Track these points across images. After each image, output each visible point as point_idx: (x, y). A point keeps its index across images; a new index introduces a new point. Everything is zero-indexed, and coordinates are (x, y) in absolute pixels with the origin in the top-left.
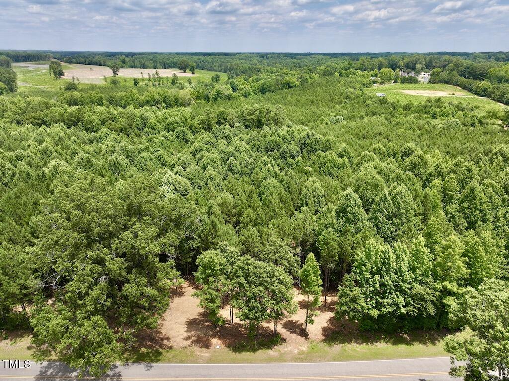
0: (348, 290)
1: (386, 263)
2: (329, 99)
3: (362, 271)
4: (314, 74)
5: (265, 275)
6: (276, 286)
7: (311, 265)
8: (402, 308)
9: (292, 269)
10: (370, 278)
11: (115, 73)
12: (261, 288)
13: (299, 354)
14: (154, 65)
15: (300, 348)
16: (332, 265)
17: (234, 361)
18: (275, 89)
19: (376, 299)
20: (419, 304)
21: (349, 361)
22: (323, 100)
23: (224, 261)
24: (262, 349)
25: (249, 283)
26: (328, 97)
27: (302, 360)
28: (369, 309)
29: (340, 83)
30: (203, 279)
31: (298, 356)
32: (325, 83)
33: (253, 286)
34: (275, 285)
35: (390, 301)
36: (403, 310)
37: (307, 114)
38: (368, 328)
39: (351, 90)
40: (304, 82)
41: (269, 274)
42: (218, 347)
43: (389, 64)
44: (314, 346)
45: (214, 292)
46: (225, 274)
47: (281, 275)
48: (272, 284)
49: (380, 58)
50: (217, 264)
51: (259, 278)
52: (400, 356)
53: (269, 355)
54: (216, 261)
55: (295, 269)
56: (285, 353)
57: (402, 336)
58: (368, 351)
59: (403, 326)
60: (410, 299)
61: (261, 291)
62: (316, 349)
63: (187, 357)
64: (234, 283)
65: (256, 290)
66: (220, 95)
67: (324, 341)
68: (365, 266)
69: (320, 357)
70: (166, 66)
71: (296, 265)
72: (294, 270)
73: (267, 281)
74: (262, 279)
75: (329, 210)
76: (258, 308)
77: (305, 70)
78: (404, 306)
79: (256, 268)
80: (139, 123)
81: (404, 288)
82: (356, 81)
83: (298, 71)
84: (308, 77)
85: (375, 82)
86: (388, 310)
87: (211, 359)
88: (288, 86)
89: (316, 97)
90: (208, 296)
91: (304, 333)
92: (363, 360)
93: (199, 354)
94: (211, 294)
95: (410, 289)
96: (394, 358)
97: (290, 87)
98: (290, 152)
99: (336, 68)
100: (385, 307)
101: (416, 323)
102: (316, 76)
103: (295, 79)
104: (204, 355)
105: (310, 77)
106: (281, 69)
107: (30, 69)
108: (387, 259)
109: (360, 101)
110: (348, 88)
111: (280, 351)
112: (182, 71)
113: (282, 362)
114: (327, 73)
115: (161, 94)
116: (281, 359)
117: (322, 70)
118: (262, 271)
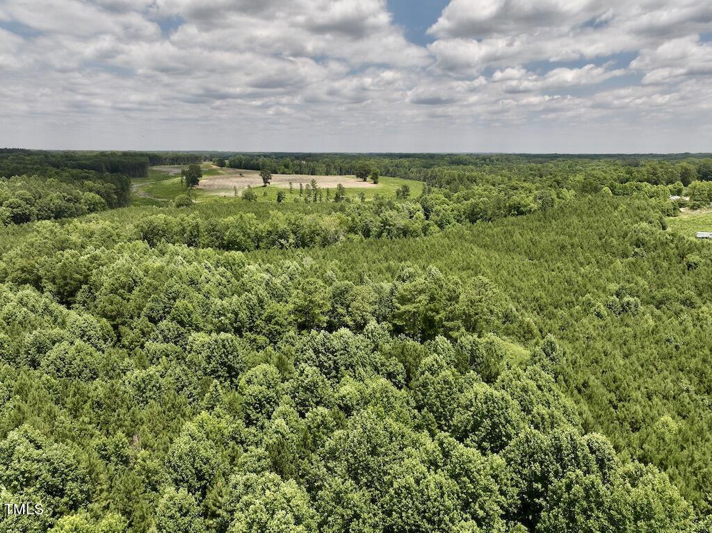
2: (599, 243)
4: (565, 189)
11: (266, 181)
14: (327, 170)
18: (494, 214)
22: (585, 245)
26: (596, 238)
29: (616, 208)
32: (586, 208)
37: (551, 283)
39: (644, 225)
40: (546, 204)
43: (699, 172)
49: (684, 164)
66: (387, 227)
70: (343, 172)
77: (549, 183)
82: (648, 205)
83: (538, 184)
84: (554, 196)
85: (682, 205)
88: (518, 210)
89: (570, 237)
97: (521, 213)
99: (605, 178)
102: (569, 194)
103: (531, 198)
105: (558, 194)
106: (510, 179)
109: (671, 252)
110: (636, 222)
112: (361, 180)
114: (589, 188)
115: (293, 222)
117: (579, 182)
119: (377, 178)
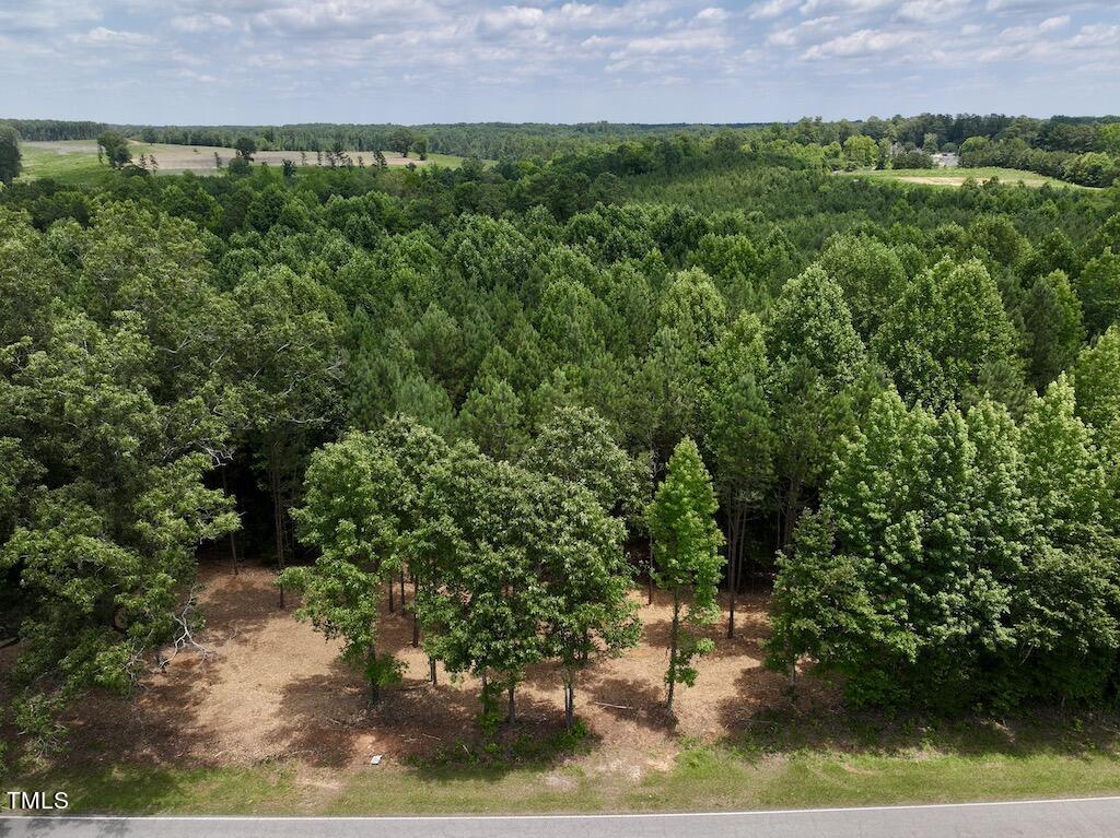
0: (811, 564)
1: (945, 465)
3: (857, 501)
5: (526, 508)
6: (566, 543)
7: (689, 477)
8: (997, 625)
9: (622, 501)
10: (885, 524)
11: (246, 156)
12: (516, 553)
13: (646, 783)
15: (651, 762)
16: (753, 494)
17: (419, 807)
19: (911, 596)
20: (1062, 608)
21: (819, 807)
23: (389, 463)
24: (519, 768)
25: (470, 535)
27: (655, 804)
28: (886, 629)
29: (753, 159)
30: (320, 528)
31: (640, 791)
32: (719, 161)
33: (483, 544)
34: (561, 540)
35: (959, 599)
36: (1003, 633)
38: (877, 697)
41: (540, 506)
42: (375, 760)
43: (865, 131)
44: (698, 756)
45: (352, 571)
46: (394, 510)
47: (582, 508)
48: (552, 535)
50: (363, 472)
51: (506, 519)
52: (997, 791)
53: (546, 787)
54: (363, 465)
55: (634, 499)
56: (597, 781)
57: (989, 727)
58: (882, 773)
59: (993, 693)
60: (1027, 592)
61: (513, 563)
62: (703, 767)
63: (264, 793)
64: (419, 538)
65: (495, 558)
67: (728, 742)
68: (870, 481)
69: (719, 792)
71: (635, 487)
72: (632, 504)
73: (534, 529)
74: (514, 522)
75: (744, 337)
76: (501, 619)
78: (1006, 621)
79: (496, 483)
80: (261, 214)
81: (1007, 553)
84: (681, 151)
85: (834, 167)
86: (954, 629)
87: (341, 801)
88: (637, 169)
90: (334, 583)
91: (660, 717)
92: (867, 803)
93: (306, 782)
94: (342, 578)
95: (1026, 559)
96: (974, 797)
98: (631, 248)
100: (940, 619)
101: (1037, 683)
102: (699, 150)
103: (651, 154)
104: (324, 785)
105: (684, 150)
107: (61, 153)
108: (951, 452)
109: (804, 186)
111: (582, 774)
112: (399, 155)
113: (587, 811)
114: (724, 145)
116: (584, 799)
117: (712, 142)
118: (518, 494)
119: (424, 151)
